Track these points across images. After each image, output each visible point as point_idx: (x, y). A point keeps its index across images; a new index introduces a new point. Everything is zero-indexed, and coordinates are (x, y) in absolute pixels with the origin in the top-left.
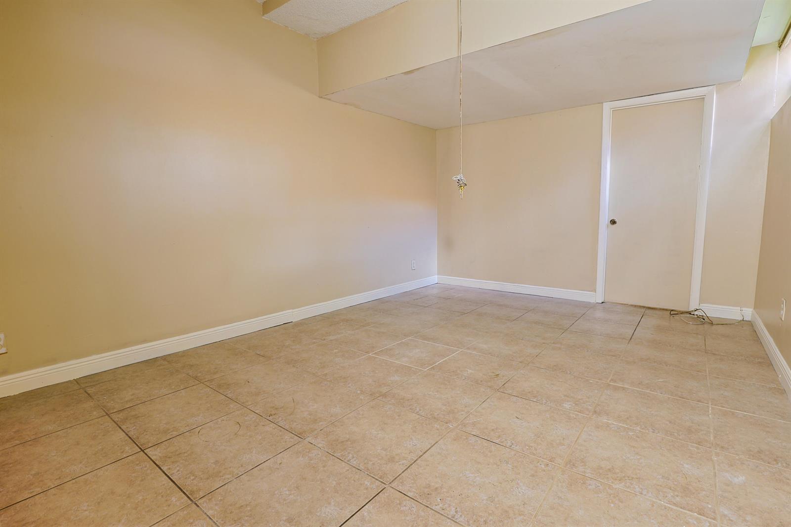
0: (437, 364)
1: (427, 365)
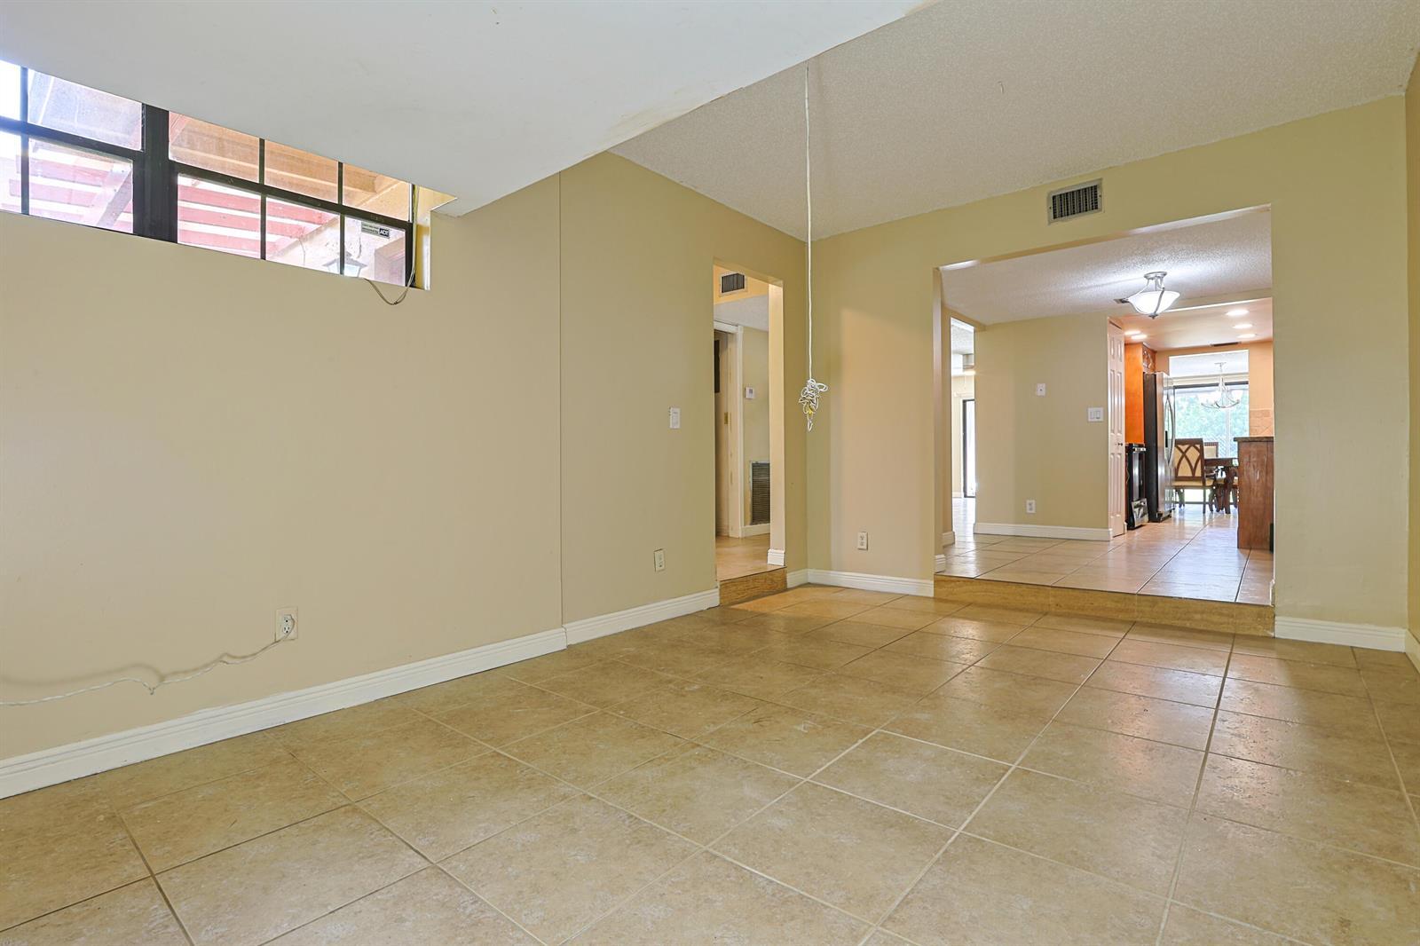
0: (860, 741)
1: (878, 738)
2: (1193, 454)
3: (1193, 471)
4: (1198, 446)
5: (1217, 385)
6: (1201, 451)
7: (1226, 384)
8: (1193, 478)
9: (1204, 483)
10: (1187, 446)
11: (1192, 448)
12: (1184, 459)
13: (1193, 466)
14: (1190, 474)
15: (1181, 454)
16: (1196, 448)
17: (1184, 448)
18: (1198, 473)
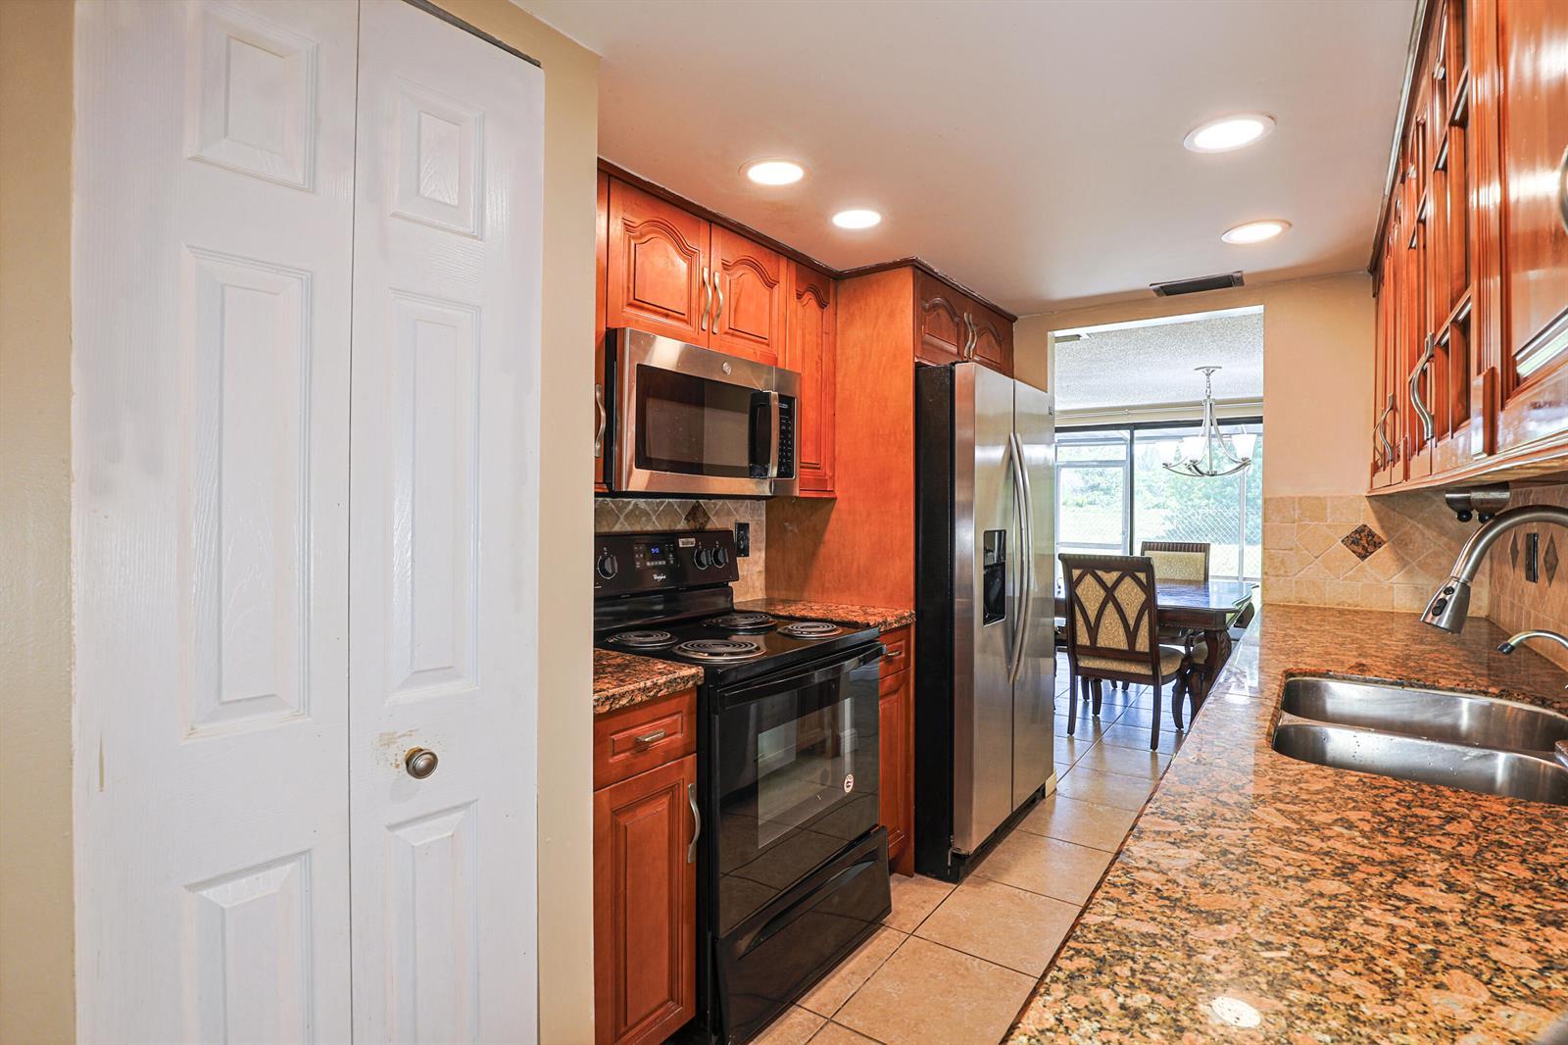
2: (1130, 595)
3: (1132, 635)
4: (1142, 576)
5: (1199, 423)
6: (1149, 589)
7: (1221, 422)
8: (1130, 655)
9: (1156, 669)
10: (1115, 575)
11: (1128, 580)
12: (1110, 605)
13: (1132, 623)
14: (1124, 646)
15: (1103, 593)
16: (1138, 581)
17: (1110, 578)
18: (1143, 644)
